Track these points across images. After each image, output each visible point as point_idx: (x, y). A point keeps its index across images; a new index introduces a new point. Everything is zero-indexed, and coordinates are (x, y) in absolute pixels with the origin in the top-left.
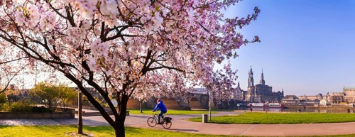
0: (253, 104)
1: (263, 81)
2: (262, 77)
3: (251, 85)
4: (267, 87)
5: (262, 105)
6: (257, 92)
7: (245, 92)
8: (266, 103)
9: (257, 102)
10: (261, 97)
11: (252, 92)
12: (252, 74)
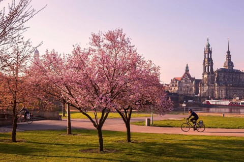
0: (212, 102)
1: (230, 64)
2: (229, 56)
3: (208, 69)
4: (238, 72)
5: (227, 103)
6: (218, 82)
7: (198, 81)
8: (234, 100)
9: (219, 99)
10: (227, 90)
11: (211, 81)
12: (210, 52)
